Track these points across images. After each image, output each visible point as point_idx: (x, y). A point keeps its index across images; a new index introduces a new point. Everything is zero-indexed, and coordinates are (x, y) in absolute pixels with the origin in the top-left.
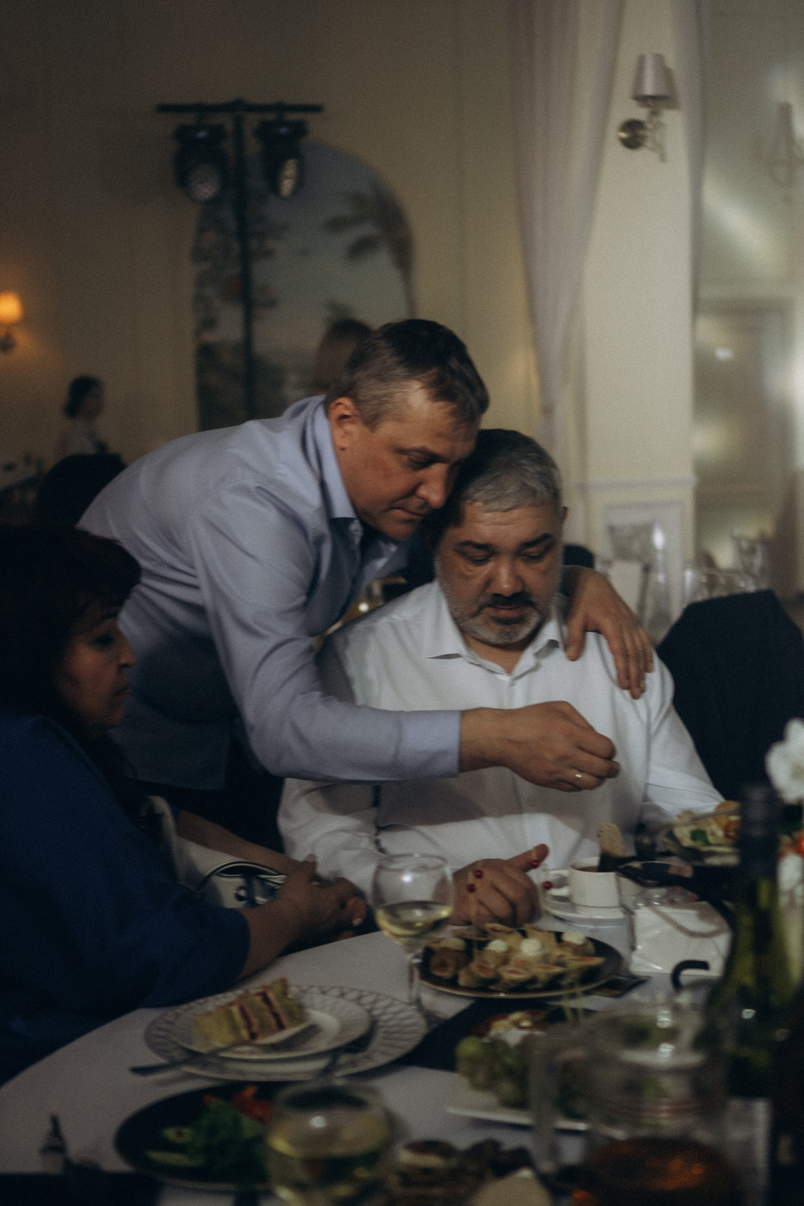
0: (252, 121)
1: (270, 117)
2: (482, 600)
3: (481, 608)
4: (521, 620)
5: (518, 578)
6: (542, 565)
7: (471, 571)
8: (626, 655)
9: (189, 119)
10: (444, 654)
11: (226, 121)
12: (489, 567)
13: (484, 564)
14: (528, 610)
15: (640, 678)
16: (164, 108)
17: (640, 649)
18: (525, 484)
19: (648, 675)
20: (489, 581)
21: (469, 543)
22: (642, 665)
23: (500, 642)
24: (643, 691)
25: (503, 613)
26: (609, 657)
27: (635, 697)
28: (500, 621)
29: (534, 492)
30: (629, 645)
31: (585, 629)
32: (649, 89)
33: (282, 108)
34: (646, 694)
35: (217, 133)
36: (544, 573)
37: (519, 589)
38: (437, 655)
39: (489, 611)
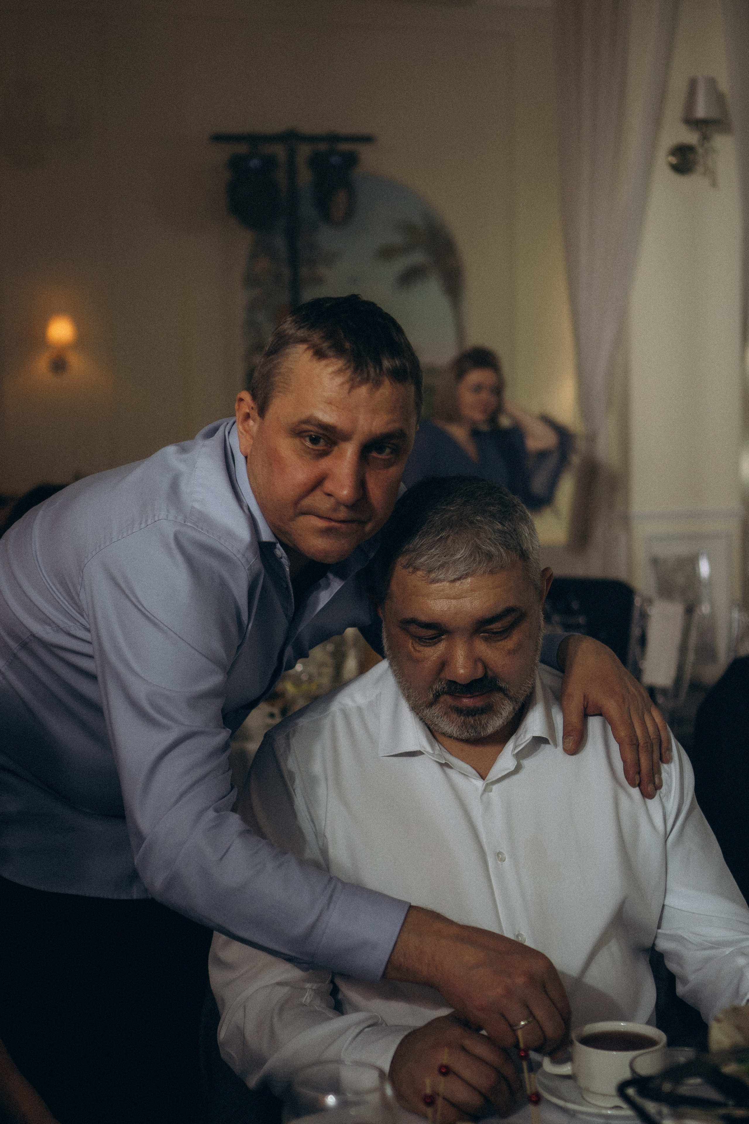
0: (304, 151)
1: (323, 147)
2: (437, 686)
3: (437, 696)
4: (488, 710)
5: (477, 660)
6: (510, 643)
7: (419, 651)
8: (635, 744)
9: (242, 149)
10: (403, 751)
11: (279, 151)
12: (442, 647)
13: (435, 644)
14: (497, 697)
15: (655, 772)
16: (219, 138)
17: (652, 735)
18: (478, 547)
19: (664, 767)
20: (443, 664)
21: (413, 621)
22: (656, 755)
23: (465, 735)
24: (658, 787)
25: (467, 702)
26: (615, 747)
27: (647, 795)
28: (459, 711)
29: (490, 556)
30: (639, 732)
31: (585, 715)
32: (701, 112)
33: (334, 138)
34: (664, 790)
35: (270, 162)
36: (511, 652)
37: (480, 673)
38: (394, 753)
39: (447, 699)
